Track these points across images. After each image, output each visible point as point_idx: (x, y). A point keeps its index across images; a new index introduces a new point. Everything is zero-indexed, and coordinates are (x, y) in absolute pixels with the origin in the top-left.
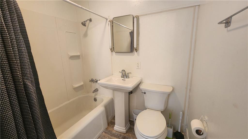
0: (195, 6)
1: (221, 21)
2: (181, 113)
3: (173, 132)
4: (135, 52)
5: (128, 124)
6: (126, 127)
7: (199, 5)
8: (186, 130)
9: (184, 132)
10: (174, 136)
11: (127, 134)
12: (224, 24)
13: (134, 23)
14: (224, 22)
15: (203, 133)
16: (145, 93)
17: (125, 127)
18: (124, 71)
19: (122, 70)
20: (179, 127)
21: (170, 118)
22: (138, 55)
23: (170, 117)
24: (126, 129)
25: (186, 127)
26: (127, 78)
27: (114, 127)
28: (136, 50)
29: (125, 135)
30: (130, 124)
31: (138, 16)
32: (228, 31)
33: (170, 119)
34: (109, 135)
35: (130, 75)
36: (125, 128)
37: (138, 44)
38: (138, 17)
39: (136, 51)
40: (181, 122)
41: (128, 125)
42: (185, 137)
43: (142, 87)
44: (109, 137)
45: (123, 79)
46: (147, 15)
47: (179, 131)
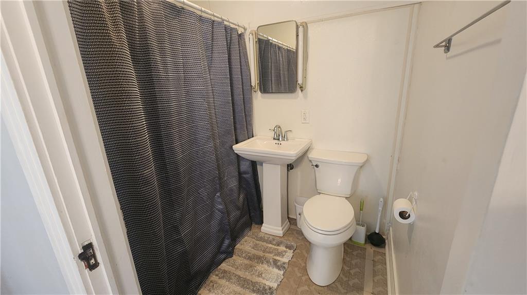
0: (413, 5)
1: (436, 44)
2: (382, 199)
3: (366, 235)
4: (300, 91)
5: (286, 223)
6: (284, 226)
7: (421, 2)
8: (389, 230)
9: (386, 233)
10: (367, 239)
11: (286, 238)
12: (443, 48)
13: (297, 36)
14: (444, 44)
15: (409, 215)
16: (317, 166)
17: (282, 226)
18: (279, 127)
19: (276, 126)
20: (376, 225)
21: (361, 210)
22: (305, 97)
23: (362, 208)
24: (283, 229)
25: (390, 224)
26: (284, 140)
27: (262, 228)
28: (301, 87)
29: (282, 239)
30: (289, 223)
31: (306, 22)
32: (447, 58)
33: (361, 212)
34: (254, 240)
35: (290, 135)
36: (281, 228)
37: (305, 77)
38: (306, 24)
39: (302, 91)
40: (381, 216)
41: (286, 225)
42: (386, 241)
43: (312, 155)
44: (253, 242)
45: (277, 141)
46: (322, 21)
47: (377, 232)
